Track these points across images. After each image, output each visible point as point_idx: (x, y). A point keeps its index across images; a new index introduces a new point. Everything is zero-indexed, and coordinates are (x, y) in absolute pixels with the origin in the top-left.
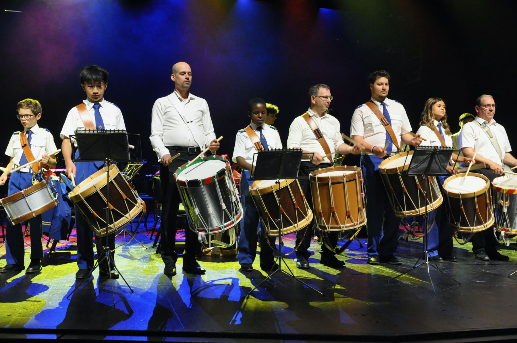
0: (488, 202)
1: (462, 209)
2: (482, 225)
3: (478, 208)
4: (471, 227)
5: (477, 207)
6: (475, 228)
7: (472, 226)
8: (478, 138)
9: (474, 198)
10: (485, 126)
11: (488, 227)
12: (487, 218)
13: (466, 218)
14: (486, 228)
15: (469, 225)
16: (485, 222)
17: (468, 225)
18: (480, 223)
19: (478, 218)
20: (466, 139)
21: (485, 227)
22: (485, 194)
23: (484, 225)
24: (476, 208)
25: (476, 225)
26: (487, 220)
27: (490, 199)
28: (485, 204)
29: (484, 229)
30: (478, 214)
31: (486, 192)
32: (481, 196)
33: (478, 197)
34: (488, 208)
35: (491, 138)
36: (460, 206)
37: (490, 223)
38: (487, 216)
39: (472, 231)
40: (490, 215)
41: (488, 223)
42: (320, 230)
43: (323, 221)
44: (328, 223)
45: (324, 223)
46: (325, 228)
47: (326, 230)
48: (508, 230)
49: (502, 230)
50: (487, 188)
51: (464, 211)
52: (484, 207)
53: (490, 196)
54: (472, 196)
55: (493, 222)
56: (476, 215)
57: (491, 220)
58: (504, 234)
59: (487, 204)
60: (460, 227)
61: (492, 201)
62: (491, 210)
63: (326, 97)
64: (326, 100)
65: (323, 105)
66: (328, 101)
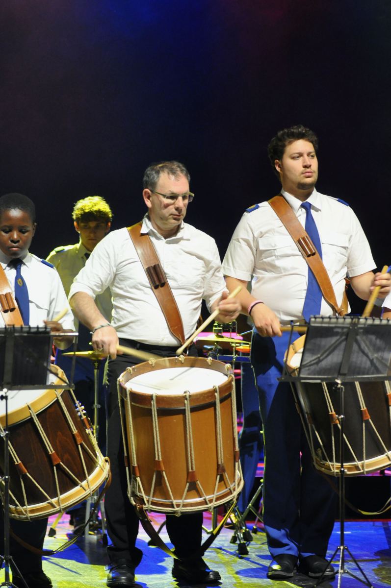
42: (134, 503)
43: (139, 486)
44: (148, 493)
45: (140, 491)
46: (142, 501)
47: (144, 506)
63: (174, 197)
64: (174, 204)
65: (167, 215)
66: (177, 206)
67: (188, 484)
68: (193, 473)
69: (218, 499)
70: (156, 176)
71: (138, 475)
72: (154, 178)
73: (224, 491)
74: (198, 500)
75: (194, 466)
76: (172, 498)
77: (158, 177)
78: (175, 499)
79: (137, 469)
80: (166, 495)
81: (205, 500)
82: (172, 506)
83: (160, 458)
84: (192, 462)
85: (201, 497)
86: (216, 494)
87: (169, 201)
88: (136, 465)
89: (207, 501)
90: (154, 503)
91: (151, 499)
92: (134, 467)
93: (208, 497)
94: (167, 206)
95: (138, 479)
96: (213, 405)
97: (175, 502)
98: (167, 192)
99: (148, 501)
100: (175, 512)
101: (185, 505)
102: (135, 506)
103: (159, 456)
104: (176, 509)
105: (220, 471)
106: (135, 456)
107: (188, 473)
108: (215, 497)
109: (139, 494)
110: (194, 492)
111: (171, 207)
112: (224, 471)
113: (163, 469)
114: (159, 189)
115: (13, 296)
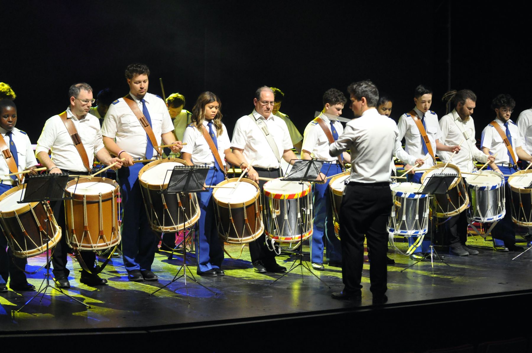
0: (257, 212)
1: (231, 219)
2: (250, 236)
4: (240, 237)
5: (246, 218)
6: (244, 239)
7: (241, 236)
9: (243, 208)
10: (262, 122)
12: (256, 228)
13: (235, 228)
14: (254, 239)
16: (254, 232)
17: (237, 236)
18: (248, 234)
19: (247, 229)
22: (254, 203)
23: (252, 236)
25: (245, 236)
26: (256, 230)
27: (259, 208)
28: (254, 214)
30: (247, 225)
31: (255, 202)
32: (251, 206)
33: (247, 207)
34: (257, 218)
36: (229, 217)
37: (259, 233)
38: (256, 226)
39: (240, 242)
40: (259, 225)
41: (257, 233)
42: (72, 247)
43: (75, 238)
44: (80, 241)
45: (75, 241)
46: (76, 246)
47: (78, 248)
48: (277, 238)
49: (273, 238)
50: (257, 198)
51: (233, 222)
52: (253, 217)
53: (260, 204)
54: (242, 206)
55: (262, 233)
56: (245, 226)
57: (260, 231)
58: (274, 242)
59: (256, 214)
60: (229, 238)
61: (262, 210)
62: (260, 220)
63: (87, 101)
64: (87, 104)
65: (83, 110)
66: (88, 105)
67: (100, 237)
68: (102, 231)
69: (113, 243)
70: (78, 91)
71: (75, 233)
72: (77, 91)
73: (115, 240)
74: (105, 244)
75: (102, 228)
76: (92, 243)
77: (80, 91)
78: (93, 244)
79: (74, 230)
80: (89, 242)
81: (107, 244)
82: (92, 247)
83: (87, 224)
84: (102, 226)
85: (105, 243)
86: (112, 241)
87: (85, 103)
88: (74, 229)
89: (108, 244)
90: (83, 246)
91: (82, 244)
92: (72, 230)
93: (108, 243)
94: (84, 105)
95: (75, 235)
96: (112, 199)
97: (93, 245)
98: (85, 99)
99: (80, 246)
100: (93, 250)
101: (98, 247)
102: (73, 248)
103: (86, 224)
104: (94, 249)
105: (113, 229)
106: (73, 224)
107: (100, 231)
108: (111, 243)
109: (74, 243)
110: (102, 240)
111: (86, 106)
112: (115, 230)
113: (88, 229)
114: (79, 97)
115: (10, 151)
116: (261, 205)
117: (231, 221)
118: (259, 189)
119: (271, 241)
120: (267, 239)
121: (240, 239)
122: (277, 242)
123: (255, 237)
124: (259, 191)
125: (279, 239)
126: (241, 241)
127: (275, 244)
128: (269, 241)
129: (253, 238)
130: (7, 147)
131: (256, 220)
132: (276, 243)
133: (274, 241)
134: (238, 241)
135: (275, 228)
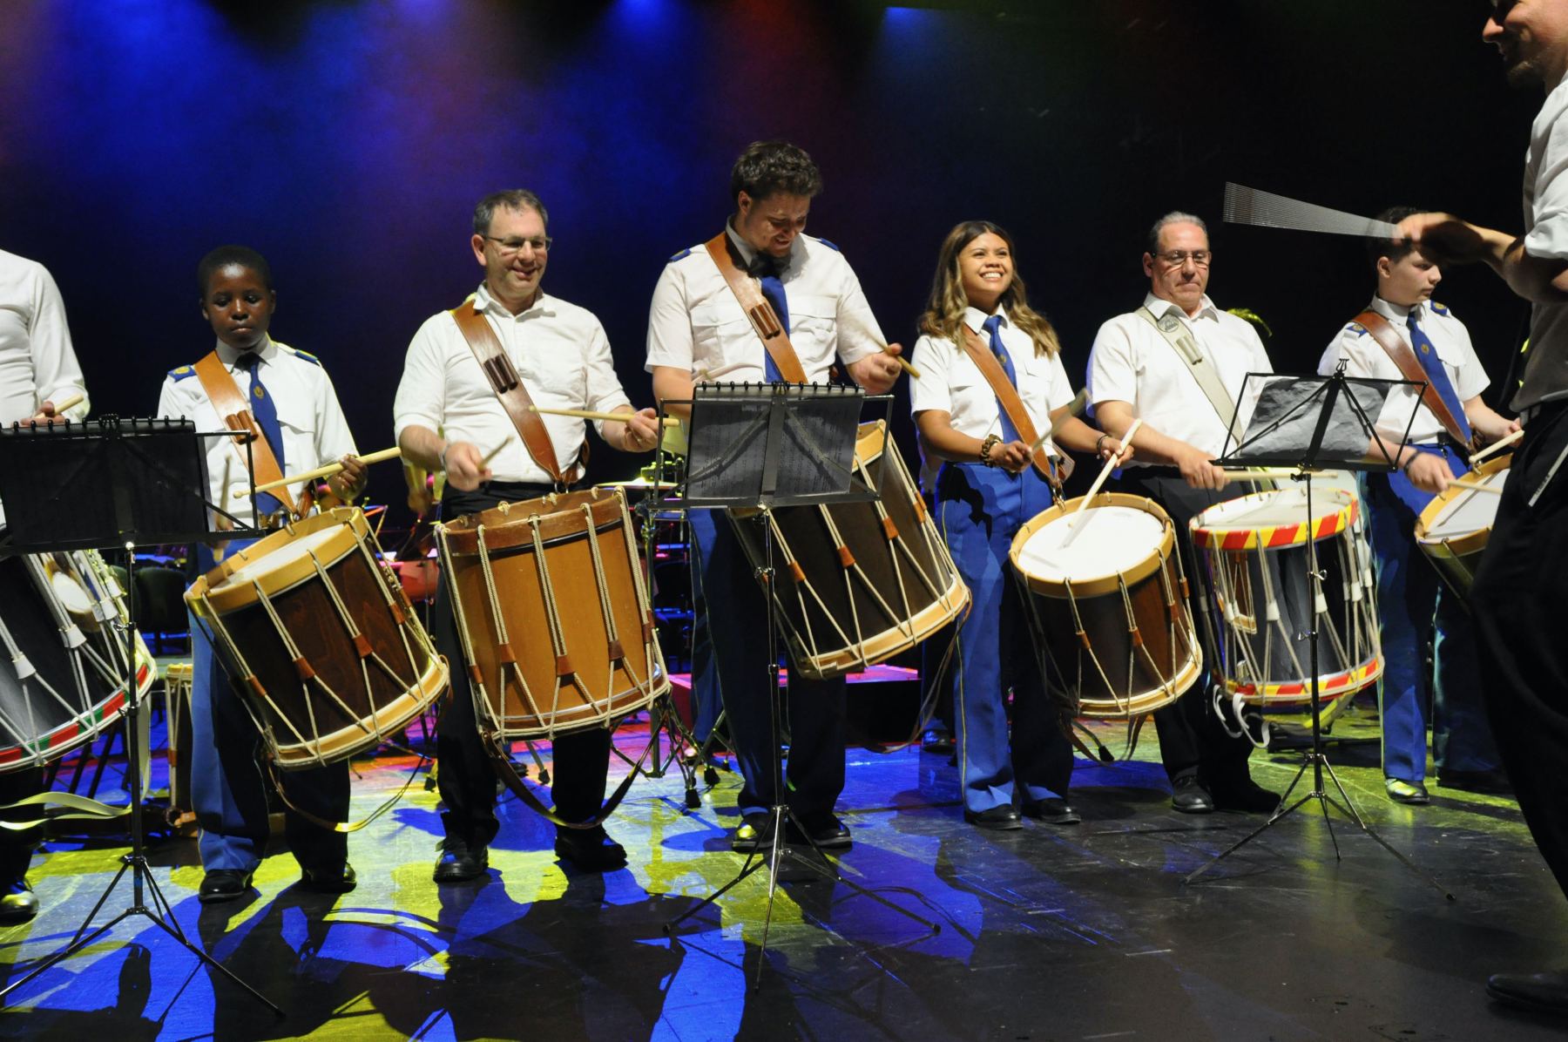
0: (1172, 603)
1: (1081, 636)
2: (1156, 688)
3: (1136, 628)
4: (1119, 696)
5: (1134, 628)
6: (1134, 699)
7: (1123, 692)
8: (1144, 368)
9: (1119, 594)
10: (1175, 325)
11: (1181, 691)
12: (1174, 660)
13: (1099, 667)
14: (1172, 698)
15: (1113, 693)
16: (1168, 675)
17: (1109, 691)
18: (1147, 681)
19: (1142, 664)
20: (1106, 373)
21: (1170, 693)
22: (1157, 574)
23: (1163, 687)
24: (1131, 630)
25: (1135, 692)
26: (1174, 668)
27: (1179, 589)
28: (1162, 612)
29: (1165, 701)
30: (1138, 650)
31: (1161, 568)
32: (1146, 586)
33: (1133, 589)
34: (1173, 625)
35: (1194, 363)
36: (1072, 627)
37: (1187, 675)
38: (1174, 653)
39: (1123, 713)
40: (1184, 649)
41: (1179, 677)
44: (498, 708)
48: (1252, 690)
49: (1237, 691)
50: (1166, 554)
51: (1089, 645)
52: (1159, 623)
53: (1179, 577)
54: (1114, 587)
55: (1198, 672)
56: (1132, 656)
57: (1188, 666)
58: (1242, 705)
59: (1167, 610)
60: (1081, 700)
61: (1187, 595)
62: (1187, 628)
66: (521, 256)
70: (488, 213)
72: (484, 216)
77: (491, 213)
83: (507, 639)
86: (612, 696)
87: (510, 249)
88: (474, 662)
97: (542, 714)
98: (505, 235)
99: (499, 722)
105: (616, 654)
111: (511, 256)
113: (514, 658)
114: (492, 232)
115: (252, 417)
116: (1184, 580)
117: (1083, 645)
118: (1168, 525)
119: (1231, 702)
120: (1220, 697)
121: (1121, 701)
122: (1252, 703)
123: (1173, 692)
124: (1171, 529)
125: (1257, 694)
126: (1126, 708)
127: (1244, 711)
128: (1227, 705)
129: (1167, 694)
130: (240, 404)
131: (1170, 631)
132: (1248, 708)
133: (1242, 700)
134: (1116, 709)
135: (1241, 657)
